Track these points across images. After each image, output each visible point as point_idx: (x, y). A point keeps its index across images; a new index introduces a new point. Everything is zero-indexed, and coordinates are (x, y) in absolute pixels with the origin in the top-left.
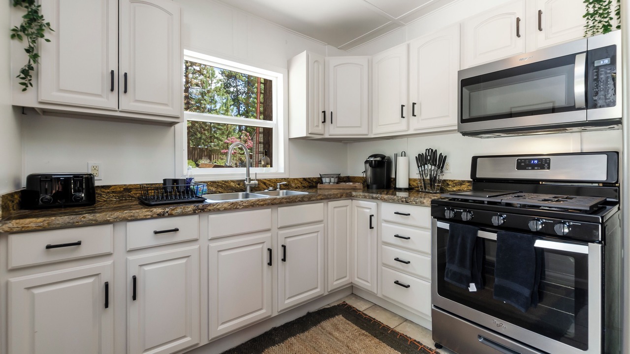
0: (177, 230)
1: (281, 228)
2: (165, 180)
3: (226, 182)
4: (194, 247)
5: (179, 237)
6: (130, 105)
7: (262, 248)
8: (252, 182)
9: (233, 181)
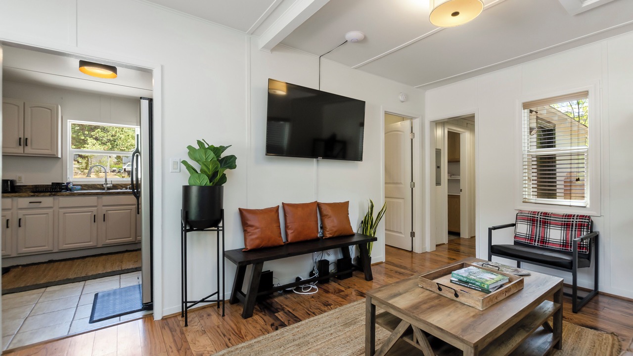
0: (40, 202)
1: (104, 206)
2: (52, 183)
3: (94, 185)
4: (51, 210)
5: (41, 205)
6: (29, 150)
7: (91, 214)
8: (108, 185)
9: (99, 185)
